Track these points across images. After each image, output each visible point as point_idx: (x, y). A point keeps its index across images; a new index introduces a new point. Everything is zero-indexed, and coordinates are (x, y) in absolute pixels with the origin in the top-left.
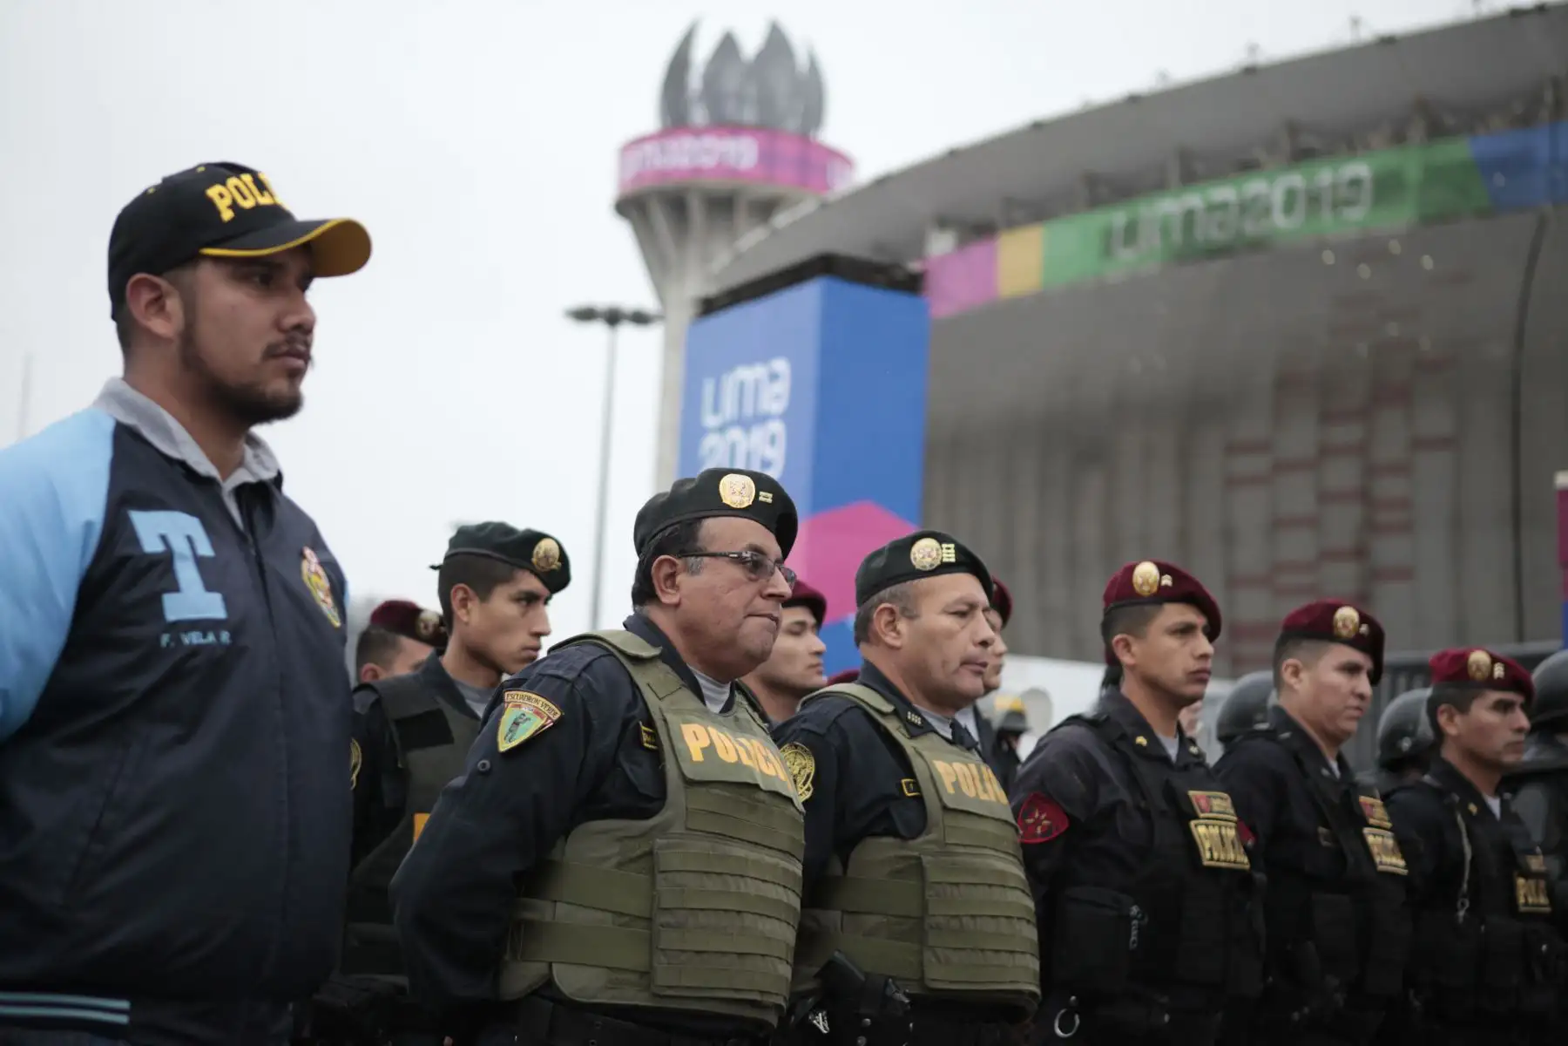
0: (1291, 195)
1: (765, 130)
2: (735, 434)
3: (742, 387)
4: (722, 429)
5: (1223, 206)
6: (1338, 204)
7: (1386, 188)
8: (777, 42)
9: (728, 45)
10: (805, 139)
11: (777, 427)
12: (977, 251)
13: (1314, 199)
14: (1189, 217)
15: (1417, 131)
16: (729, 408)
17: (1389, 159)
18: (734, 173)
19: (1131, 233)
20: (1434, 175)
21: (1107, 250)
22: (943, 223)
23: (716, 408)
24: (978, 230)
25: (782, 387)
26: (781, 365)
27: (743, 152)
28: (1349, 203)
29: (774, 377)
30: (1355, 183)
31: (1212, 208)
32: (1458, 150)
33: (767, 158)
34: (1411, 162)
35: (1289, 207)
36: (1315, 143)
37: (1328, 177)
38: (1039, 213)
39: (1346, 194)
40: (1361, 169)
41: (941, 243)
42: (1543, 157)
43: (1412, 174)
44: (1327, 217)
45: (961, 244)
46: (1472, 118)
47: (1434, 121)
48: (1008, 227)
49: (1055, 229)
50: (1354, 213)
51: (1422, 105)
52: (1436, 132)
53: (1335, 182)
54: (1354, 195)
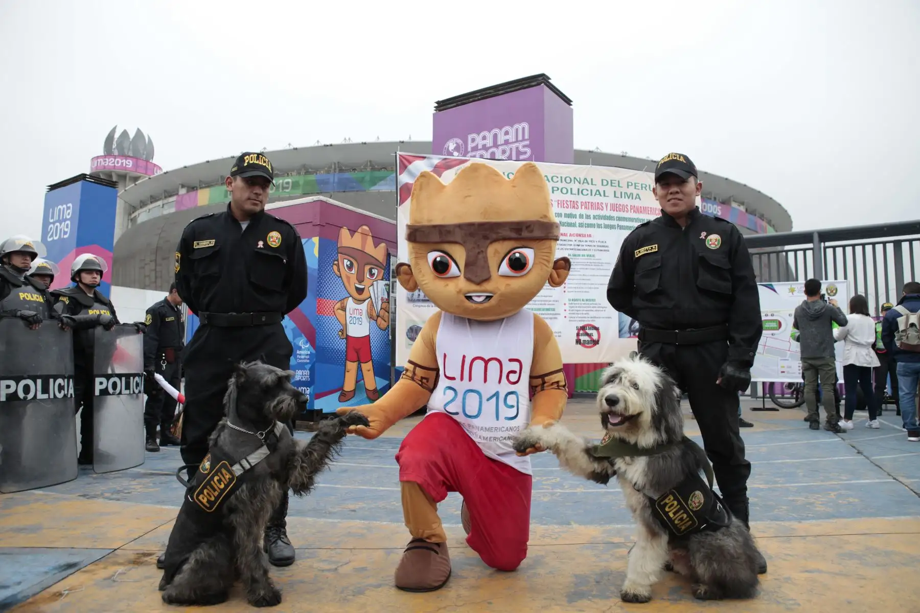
1: (135, 158)
2: (58, 224)
3: (60, 209)
4: (54, 223)
6: (283, 188)
7: (295, 185)
8: (139, 133)
9: (125, 134)
10: (147, 161)
11: (69, 222)
12: (192, 194)
13: (278, 186)
15: (303, 172)
16: (56, 218)
17: (296, 178)
18: (125, 168)
20: (307, 183)
22: (183, 186)
23: (53, 218)
24: (192, 189)
25: (70, 211)
26: (70, 205)
27: (129, 163)
28: (287, 188)
29: (68, 208)
30: (288, 183)
32: (312, 177)
33: (136, 166)
34: (301, 179)
36: (279, 173)
37: (281, 181)
38: (208, 185)
39: (285, 185)
40: (290, 180)
41: (183, 191)
42: (332, 180)
43: (301, 182)
44: (281, 191)
45: (188, 192)
46: (316, 170)
47: (307, 170)
48: (201, 188)
49: (213, 189)
50: (287, 191)
51: (304, 166)
52: (307, 173)
53: (283, 183)
54: (287, 186)
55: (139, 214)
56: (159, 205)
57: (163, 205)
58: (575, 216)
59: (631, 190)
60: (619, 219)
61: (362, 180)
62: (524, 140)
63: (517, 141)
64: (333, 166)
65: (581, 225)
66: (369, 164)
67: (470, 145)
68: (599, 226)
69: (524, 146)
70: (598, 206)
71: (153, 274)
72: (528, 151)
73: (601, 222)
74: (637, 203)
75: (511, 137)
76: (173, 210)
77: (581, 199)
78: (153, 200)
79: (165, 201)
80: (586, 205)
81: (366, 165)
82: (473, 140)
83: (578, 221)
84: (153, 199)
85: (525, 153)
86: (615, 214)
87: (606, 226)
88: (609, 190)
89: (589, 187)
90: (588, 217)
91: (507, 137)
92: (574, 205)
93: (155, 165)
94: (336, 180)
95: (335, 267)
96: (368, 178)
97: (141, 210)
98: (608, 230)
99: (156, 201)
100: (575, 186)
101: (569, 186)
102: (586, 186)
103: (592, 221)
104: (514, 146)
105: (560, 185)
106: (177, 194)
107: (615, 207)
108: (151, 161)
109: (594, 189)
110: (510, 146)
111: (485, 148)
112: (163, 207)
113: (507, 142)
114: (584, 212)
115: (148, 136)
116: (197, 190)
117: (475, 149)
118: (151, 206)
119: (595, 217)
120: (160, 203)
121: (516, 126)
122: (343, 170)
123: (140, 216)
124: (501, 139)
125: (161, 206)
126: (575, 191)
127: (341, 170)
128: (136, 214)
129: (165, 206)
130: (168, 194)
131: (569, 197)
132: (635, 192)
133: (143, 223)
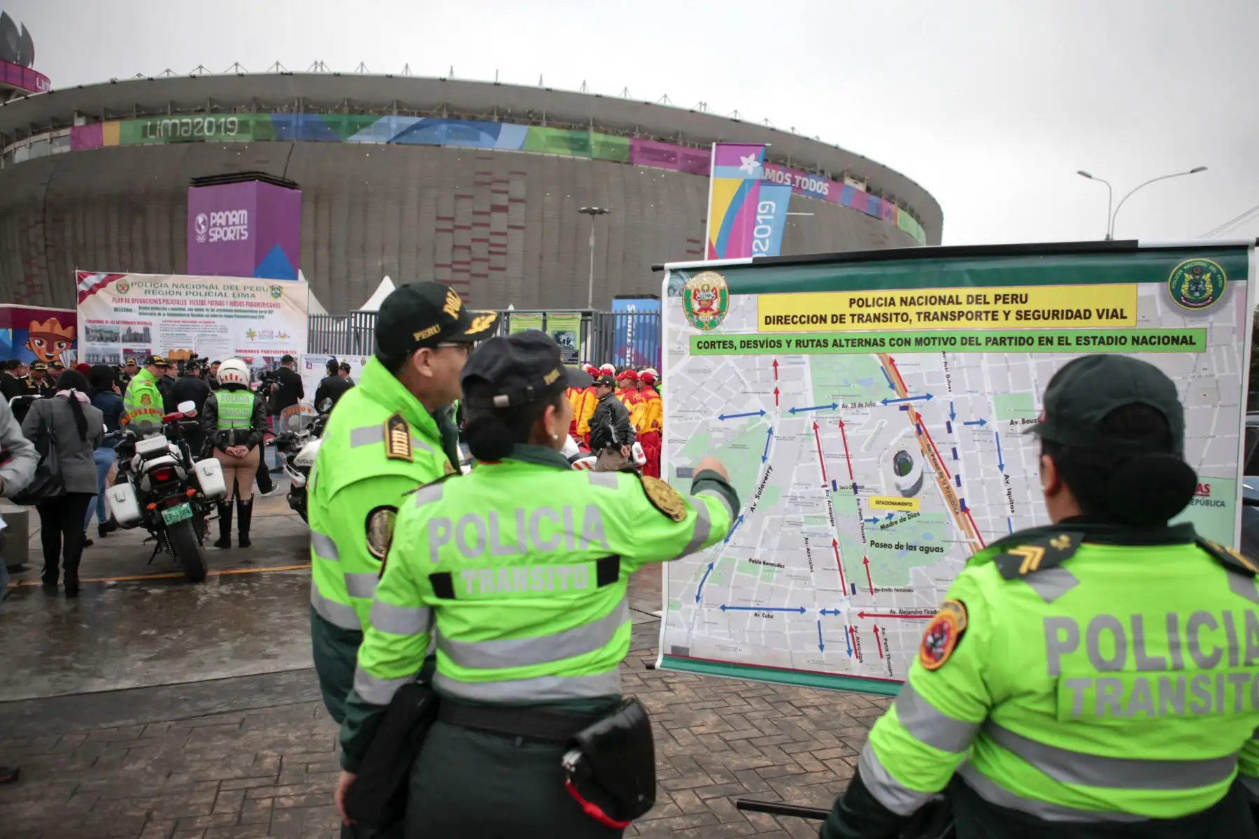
0: (210, 123)
5: (187, 124)
6: (227, 130)
7: (243, 127)
10: (23, 66)
12: (94, 127)
13: (218, 127)
14: (174, 125)
15: (254, 108)
17: (244, 117)
19: (153, 129)
20: (259, 124)
21: (144, 135)
22: (80, 114)
24: (95, 119)
28: (232, 130)
30: (232, 123)
31: (182, 124)
32: (267, 117)
33: (5, 73)
34: (252, 119)
35: (210, 129)
36: (219, 107)
37: (223, 120)
38: (118, 115)
39: (229, 126)
40: (234, 119)
41: (80, 122)
42: (294, 124)
43: (252, 123)
44: (223, 134)
45: (87, 123)
46: (272, 107)
47: (259, 106)
48: (108, 120)
49: (125, 123)
50: (232, 134)
51: (255, 100)
52: (260, 110)
53: (225, 122)
54: (233, 127)
55: (15, 149)
56: (46, 140)
57: (51, 139)
58: (202, 310)
59: (248, 291)
60: (236, 311)
61: (335, 125)
62: (244, 224)
63: (240, 224)
64: (296, 104)
65: (207, 316)
66: (346, 103)
67: (212, 222)
68: (221, 316)
69: (244, 230)
70: (221, 303)
71: (41, 243)
72: (246, 233)
73: (223, 313)
74: (252, 300)
75: (236, 220)
76: (67, 149)
77: (208, 298)
78: (35, 130)
79: (55, 134)
80: (211, 303)
81: (342, 105)
82: (214, 218)
83: (205, 313)
84: (37, 129)
85: (244, 235)
86: (234, 308)
87: (226, 316)
88: (230, 293)
89: (214, 291)
90: (213, 310)
91: (234, 220)
92: (202, 303)
93: (37, 74)
94: (301, 122)
95: (27, 346)
96: (345, 123)
97: (17, 144)
98: (228, 319)
99: (40, 132)
100: (203, 291)
101: (199, 291)
102: (212, 290)
103: (216, 313)
104: (238, 228)
105: (192, 290)
106: (72, 125)
107: (233, 304)
108: (29, 67)
109: (218, 292)
110: (236, 227)
111: (221, 226)
112: (51, 142)
113: (234, 224)
114: (209, 307)
115: (23, 27)
116: (101, 122)
117: (215, 225)
118: (34, 139)
119: (218, 310)
120: (46, 136)
121: (240, 212)
122: (311, 109)
123: (18, 152)
124: (231, 221)
125: (49, 141)
126: (203, 293)
127: (308, 110)
128: (11, 148)
129: (54, 141)
130: (59, 123)
131: (198, 298)
132: (250, 293)
133: (24, 164)
